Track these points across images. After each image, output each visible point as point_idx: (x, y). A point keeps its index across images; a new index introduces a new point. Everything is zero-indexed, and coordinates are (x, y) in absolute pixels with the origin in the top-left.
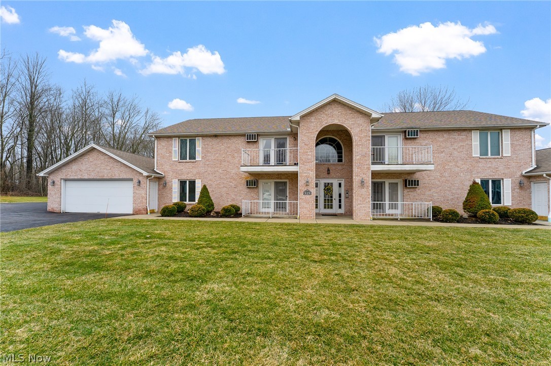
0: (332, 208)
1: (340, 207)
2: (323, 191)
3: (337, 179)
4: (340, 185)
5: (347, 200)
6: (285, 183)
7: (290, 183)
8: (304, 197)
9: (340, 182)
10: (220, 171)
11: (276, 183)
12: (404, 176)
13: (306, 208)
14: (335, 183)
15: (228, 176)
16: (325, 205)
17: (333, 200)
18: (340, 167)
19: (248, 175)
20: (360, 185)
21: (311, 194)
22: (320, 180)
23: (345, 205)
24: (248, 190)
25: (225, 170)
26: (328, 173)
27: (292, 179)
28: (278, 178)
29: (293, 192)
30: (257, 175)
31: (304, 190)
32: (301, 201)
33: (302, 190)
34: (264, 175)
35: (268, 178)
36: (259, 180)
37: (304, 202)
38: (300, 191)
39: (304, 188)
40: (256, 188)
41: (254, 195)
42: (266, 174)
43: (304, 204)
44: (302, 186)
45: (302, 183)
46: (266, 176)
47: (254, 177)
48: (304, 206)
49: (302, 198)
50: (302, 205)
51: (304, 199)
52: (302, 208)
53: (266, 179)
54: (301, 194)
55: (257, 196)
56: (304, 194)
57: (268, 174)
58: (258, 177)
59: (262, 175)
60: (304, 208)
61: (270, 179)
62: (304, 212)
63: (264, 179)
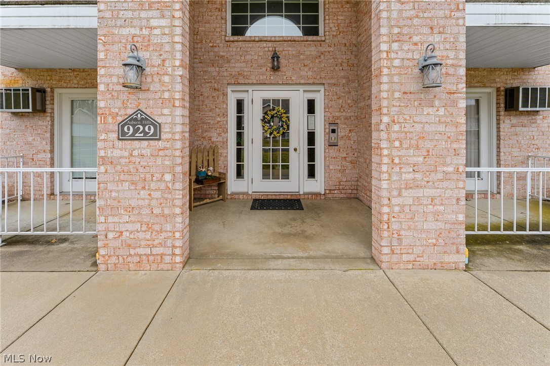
0: (286, 176)
1: (311, 173)
2: (260, 123)
3: (302, 88)
4: (311, 107)
5: (333, 151)
8: (120, 150)
9: (311, 96)
12: (504, 77)
13: (130, 209)
14: (297, 99)
16: (265, 167)
17: (292, 152)
18: (312, 50)
19: (16, 73)
20: (413, 87)
21: (157, 137)
22: (250, 88)
23: (327, 167)
24: (16, 122)
26: (276, 69)
30: (46, 74)
31: (122, 112)
32: (106, 172)
33: (110, 114)
34: (68, 73)
35: (81, 83)
36: (48, 90)
37: (124, 181)
38: (103, 118)
39: (123, 103)
40: (42, 114)
41: (34, 140)
42: (73, 70)
43: (118, 191)
44: (116, 95)
45: (111, 76)
46: (76, 77)
47: (34, 80)
48: (119, 202)
49: (112, 155)
50: (113, 195)
51: (123, 161)
52: (110, 210)
53: (75, 88)
54: (103, 134)
55: (45, 143)
56: (124, 134)
57: (82, 70)
58: (47, 80)
59: (60, 73)
60: (122, 208)
61: (87, 85)
62: (122, 232)
63: (69, 88)
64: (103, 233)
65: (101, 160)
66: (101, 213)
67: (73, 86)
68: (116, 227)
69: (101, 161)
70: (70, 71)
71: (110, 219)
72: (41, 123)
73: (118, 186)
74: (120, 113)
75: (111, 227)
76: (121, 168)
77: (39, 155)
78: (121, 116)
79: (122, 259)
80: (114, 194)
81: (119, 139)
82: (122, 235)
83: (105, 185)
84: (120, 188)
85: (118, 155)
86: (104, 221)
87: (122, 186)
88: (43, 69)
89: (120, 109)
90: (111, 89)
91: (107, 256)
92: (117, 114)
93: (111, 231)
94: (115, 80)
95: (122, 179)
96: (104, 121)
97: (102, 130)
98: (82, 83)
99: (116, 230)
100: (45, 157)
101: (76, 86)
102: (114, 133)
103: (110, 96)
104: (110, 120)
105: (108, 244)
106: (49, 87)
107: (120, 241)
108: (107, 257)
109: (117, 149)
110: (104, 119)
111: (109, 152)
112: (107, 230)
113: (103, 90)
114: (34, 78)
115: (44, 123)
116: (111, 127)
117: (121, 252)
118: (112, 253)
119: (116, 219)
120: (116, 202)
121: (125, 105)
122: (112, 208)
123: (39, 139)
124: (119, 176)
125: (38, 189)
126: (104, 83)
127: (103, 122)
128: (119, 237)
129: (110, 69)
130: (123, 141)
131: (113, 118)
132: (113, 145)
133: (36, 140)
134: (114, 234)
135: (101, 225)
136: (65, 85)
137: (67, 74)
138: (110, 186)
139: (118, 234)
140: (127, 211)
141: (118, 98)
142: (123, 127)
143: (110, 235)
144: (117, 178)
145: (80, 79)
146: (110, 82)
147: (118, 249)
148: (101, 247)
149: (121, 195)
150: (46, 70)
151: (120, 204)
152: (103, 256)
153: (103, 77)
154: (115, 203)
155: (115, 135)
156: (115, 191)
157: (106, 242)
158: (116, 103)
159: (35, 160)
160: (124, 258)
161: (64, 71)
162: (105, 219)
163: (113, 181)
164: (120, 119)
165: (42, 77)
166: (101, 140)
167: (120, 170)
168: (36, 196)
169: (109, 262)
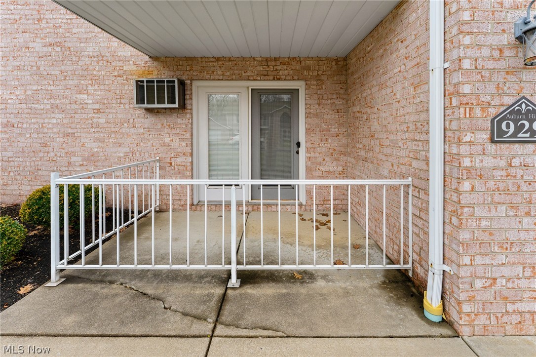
6: (294, 93)
7: (309, 96)
8: (494, 158)
10: (37, 46)
11: (256, 94)
13: (507, 245)
15: (68, 67)
19: (150, 62)
24: (151, 120)
25: (58, 44)
27: (318, 78)
28: (265, 76)
29: (324, 126)
30: (185, 63)
31: (496, 101)
32: (472, 191)
33: (478, 104)
34: (212, 62)
35: (226, 74)
36: (188, 82)
37: (499, 203)
38: (468, 110)
39: (498, 87)
40: (181, 111)
41: (172, 140)
42: (218, 59)
43: (491, 219)
44: (488, 75)
45: (480, 47)
46: (220, 67)
47: (170, 71)
48: (491, 234)
49: (481, 164)
50: (482, 225)
51: (498, 173)
52: (478, 247)
53: (219, 80)
54: (468, 134)
55: (185, 144)
56: (501, 133)
57: (227, 59)
58: (186, 70)
59: (202, 62)
60: (496, 243)
61: (234, 77)
62: (495, 279)
63: (213, 80)
64: (467, 280)
65: (465, 172)
66: (465, 251)
67: (217, 77)
68: (486, 271)
69: (465, 174)
70: (213, 60)
71: (478, 260)
72: (179, 121)
73: (490, 211)
74: (493, 103)
75: (480, 271)
76: (495, 184)
77: (178, 159)
78: (494, 106)
79: (495, 318)
80: (484, 223)
81: (493, 141)
82: (495, 283)
83: (472, 209)
84: (493, 213)
85: (490, 165)
86: (469, 263)
87: (496, 211)
88: (181, 57)
89: (493, 96)
90: (481, 67)
91: (473, 314)
92: (489, 104)
93: (478, 277)
94: (486, 52)
95: (497, 201)
96: (470, 114)
97: (466, 127)
98: (228, 74)
99: (487, 276)
100: (185, 161)
101: (221, 77)
102: (483, 133)
103: (479, 77)
104: (478, 112)
105: (474, 297)
106: (188, 79)
107: (493, 292)
108: (473, 316)
109: (488, 155)
110: (470, 111)
111: (477, 161)
112: (474, 276)
113: (469, 67)
114: (172, 68)
115: (184, 122)
116: (480, 123)
117: (494, 309)
118: (481, 310)
119: (487, 260)
120: (487, 234)
121: (501, 91)
122: (481, 243)
123: (178, 140)
124: (492, 196)
125: (177, 198)
126: (470, 58)
127: (468, 115)
128: (491, 286)
129: (480, 36)
130: (498, 144)
131: (483, 110)
132: (484, 150)
133: (174, 141)
134: (484, 281)
135: (465, 268)
136: (208, 76)
137: (210, 64)
138: (478, 212)
139: (489, 282)
140: (502, 247)
141: (490, 81)
142: (500, 123)
143: (479, 284)
144: (490, 199)
145: (226, 69)
146: (478, 55)
147: (489, 304)
148: (465, 301)
149: (495, 225)
150: (185, 59)
151: (492, 238)
152: (468, 315)
153: (468, 47)
154: (486, 237)
155: (486, 136)
156: (486, 218)
157: (472, 293)
158: (487, 87)
159: (173, 164)
160: (497, 318)
161: (207, 60)
162: (471, 260)
163: (483, 204)
164: (493, 111)
165: (180, 67)
166: (466, 142)
167: (494, 187)
168: (175, 207)
169: (476, 323)
